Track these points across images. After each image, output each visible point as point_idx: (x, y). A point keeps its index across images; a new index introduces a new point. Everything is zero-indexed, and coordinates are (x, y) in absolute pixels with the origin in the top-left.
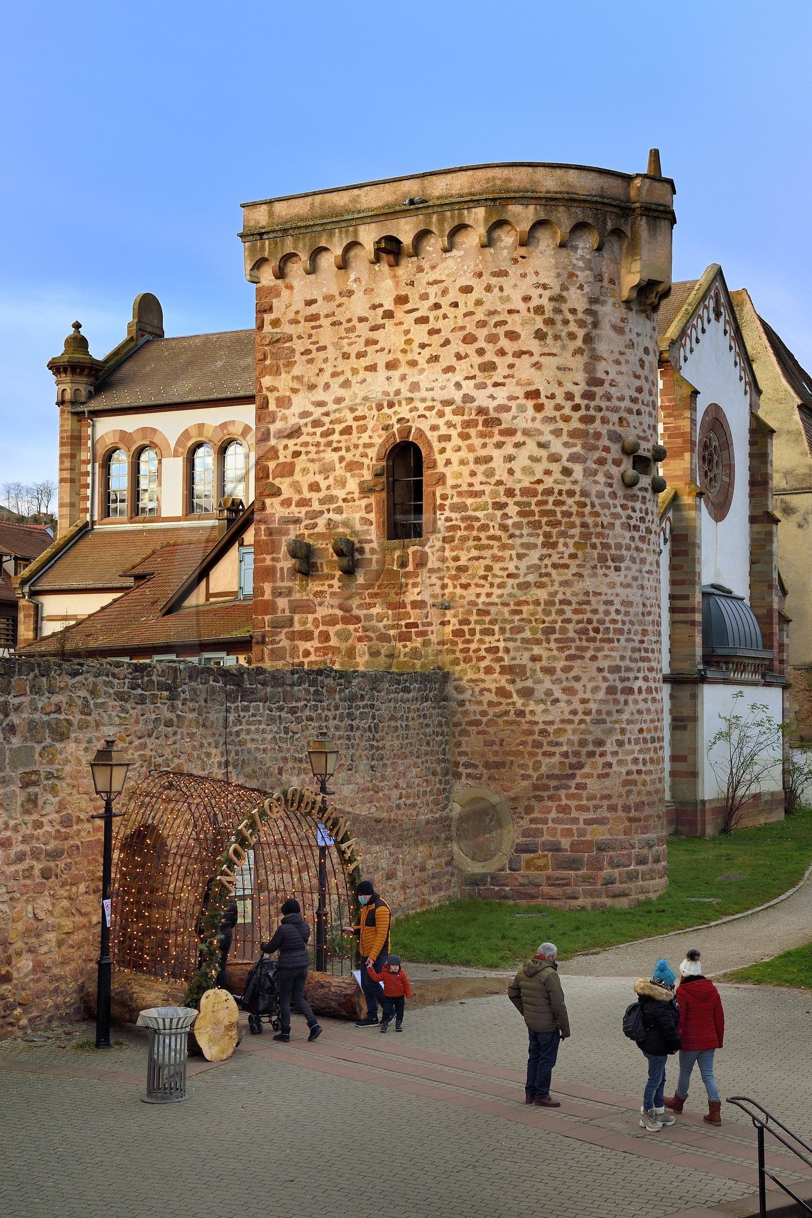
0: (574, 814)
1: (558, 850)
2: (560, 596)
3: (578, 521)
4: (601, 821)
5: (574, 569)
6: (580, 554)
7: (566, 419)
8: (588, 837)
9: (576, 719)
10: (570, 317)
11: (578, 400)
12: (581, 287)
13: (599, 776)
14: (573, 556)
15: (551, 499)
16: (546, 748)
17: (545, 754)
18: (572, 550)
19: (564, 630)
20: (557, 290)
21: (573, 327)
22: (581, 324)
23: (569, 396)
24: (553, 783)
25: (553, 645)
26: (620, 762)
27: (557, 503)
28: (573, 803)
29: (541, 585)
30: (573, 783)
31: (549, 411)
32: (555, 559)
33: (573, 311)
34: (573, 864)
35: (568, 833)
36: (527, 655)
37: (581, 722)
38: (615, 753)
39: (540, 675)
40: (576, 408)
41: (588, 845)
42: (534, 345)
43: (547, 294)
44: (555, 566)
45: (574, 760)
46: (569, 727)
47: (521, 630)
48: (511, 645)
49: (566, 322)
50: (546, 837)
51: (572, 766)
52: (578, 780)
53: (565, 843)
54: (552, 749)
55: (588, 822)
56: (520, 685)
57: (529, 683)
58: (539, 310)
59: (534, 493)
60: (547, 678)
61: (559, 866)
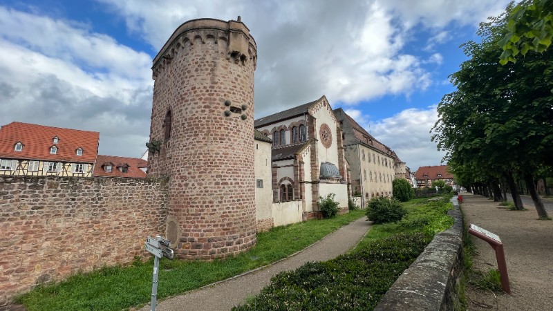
0: (200, 228)
1: (193, 242)
2: (199, 152)
3: (206, 127)
4: (211, 231)
5: (204, 142)
6: (206, 137)
7: (203, 95)
8: (204, 237)
9: (202, 194)
10: (206, 64)
11: (208, 88)
12: (210, 55)
13: (210, 214)
14: (204, 138)
15: (197, 120)
16: (191, 204)
17: (191, 207)
18: (204, 136)
19: (199, 163)
20: (202, 56)
21: (207, 67)
22: (210, 65)
23: (205, 87)
24: (193, 217)
25: (195, 168)
26: (220, 209)
27: (199, 121)
28: (200, 224)
29: (192, 148)
30: (200, 217)
31: (198, 93)
32: (197, 139)
33: (207, 62)
34: (198, 246)
35: (197, 235)
36: (187, 172)
37: (204, 195)
38: (218, 206)
39: (190, 178)
40: (207, 91)
41: (204, 240)
42: (195, 74)
43: (199, 58)
44: (197, 142)
45: (201, 209)
46: (199, 197)
47: (185, 164)
48: (183, 169)
49: (205, 65)
50: (189, 237)
51: (200, 211)
52: (202, 216)
53: (196, 239)
54: (193, 205)
55: (205, 231)
56: (185, 182)
57: (187, 182)
58: (196, 63)
59: (192, 119)
60: (192, 180)
61: (193, 248)
